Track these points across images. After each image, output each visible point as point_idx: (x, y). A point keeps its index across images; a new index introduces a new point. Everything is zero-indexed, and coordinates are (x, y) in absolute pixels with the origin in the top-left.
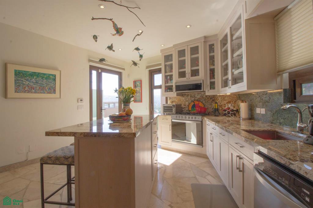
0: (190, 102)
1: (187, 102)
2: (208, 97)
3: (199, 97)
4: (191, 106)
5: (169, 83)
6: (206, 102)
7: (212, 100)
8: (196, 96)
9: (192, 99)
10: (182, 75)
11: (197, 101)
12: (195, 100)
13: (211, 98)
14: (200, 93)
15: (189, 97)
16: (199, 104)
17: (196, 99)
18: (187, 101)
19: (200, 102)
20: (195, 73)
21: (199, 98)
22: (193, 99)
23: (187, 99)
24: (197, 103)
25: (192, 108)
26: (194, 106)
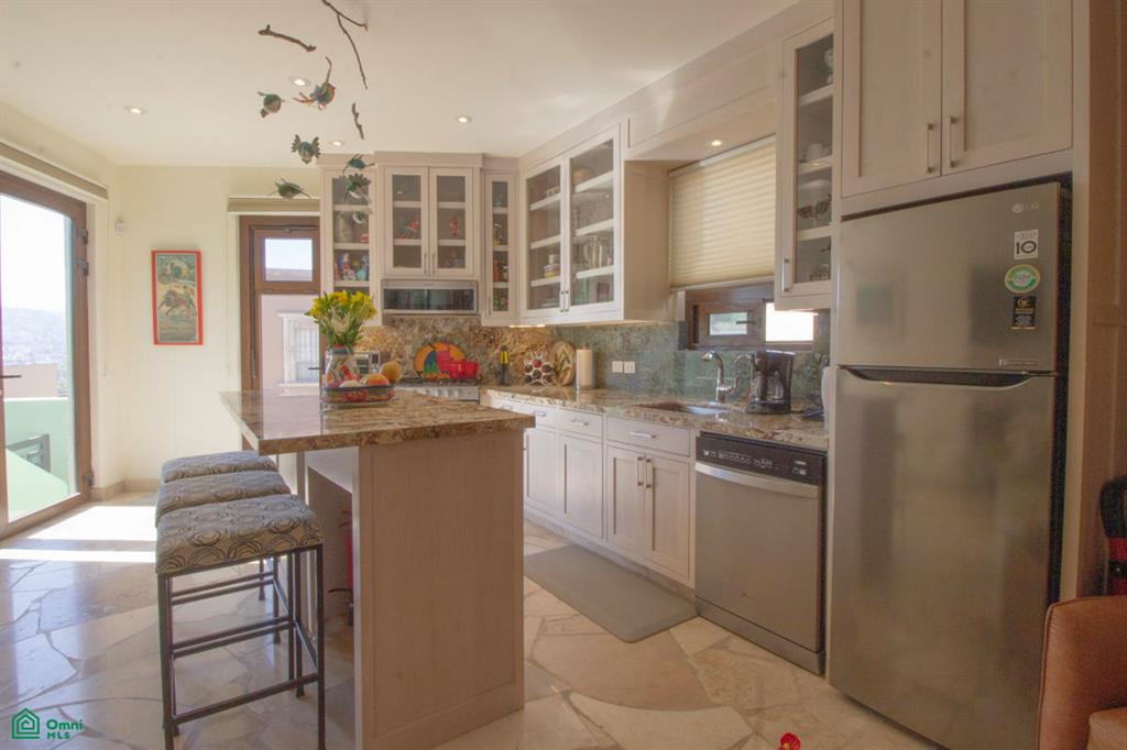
0: (419, 346)
1: (410, 347)
2: (477, 331)
3: (447, 330)
4: (424, 358)
5: (350, 279)
6: (468, 346)
7: (487, 340)
8: (440, 326)
9: (426, 336)
10: (406, 256)
11: (444, 341)
12: (435, 339)
13: (485, 335)
14: (453, 320)
15: (416, 330)
16: (448, 352)
17: (440, 336)
18: (409, 342)
19: (451, 346)
20: (451, 257)
21: (449, 335)
22: (429, 336)
23: (409, 338)
24: (441, 348)
25: (426, 363)
26: (432, 359)
